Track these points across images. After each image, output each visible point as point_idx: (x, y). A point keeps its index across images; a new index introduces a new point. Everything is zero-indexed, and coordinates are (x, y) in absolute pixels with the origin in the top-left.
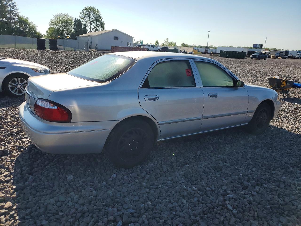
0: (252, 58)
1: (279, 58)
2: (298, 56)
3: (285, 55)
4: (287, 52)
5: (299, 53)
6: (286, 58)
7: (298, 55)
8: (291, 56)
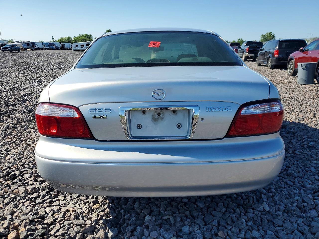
0: (3, 51)
1: (28, 50)
2: (44, 48)
3: (33, 47)
4: (33, 44)
5: (44, 44)
6: (34, 50)
7: (44, 46)
8: (38, 48)
